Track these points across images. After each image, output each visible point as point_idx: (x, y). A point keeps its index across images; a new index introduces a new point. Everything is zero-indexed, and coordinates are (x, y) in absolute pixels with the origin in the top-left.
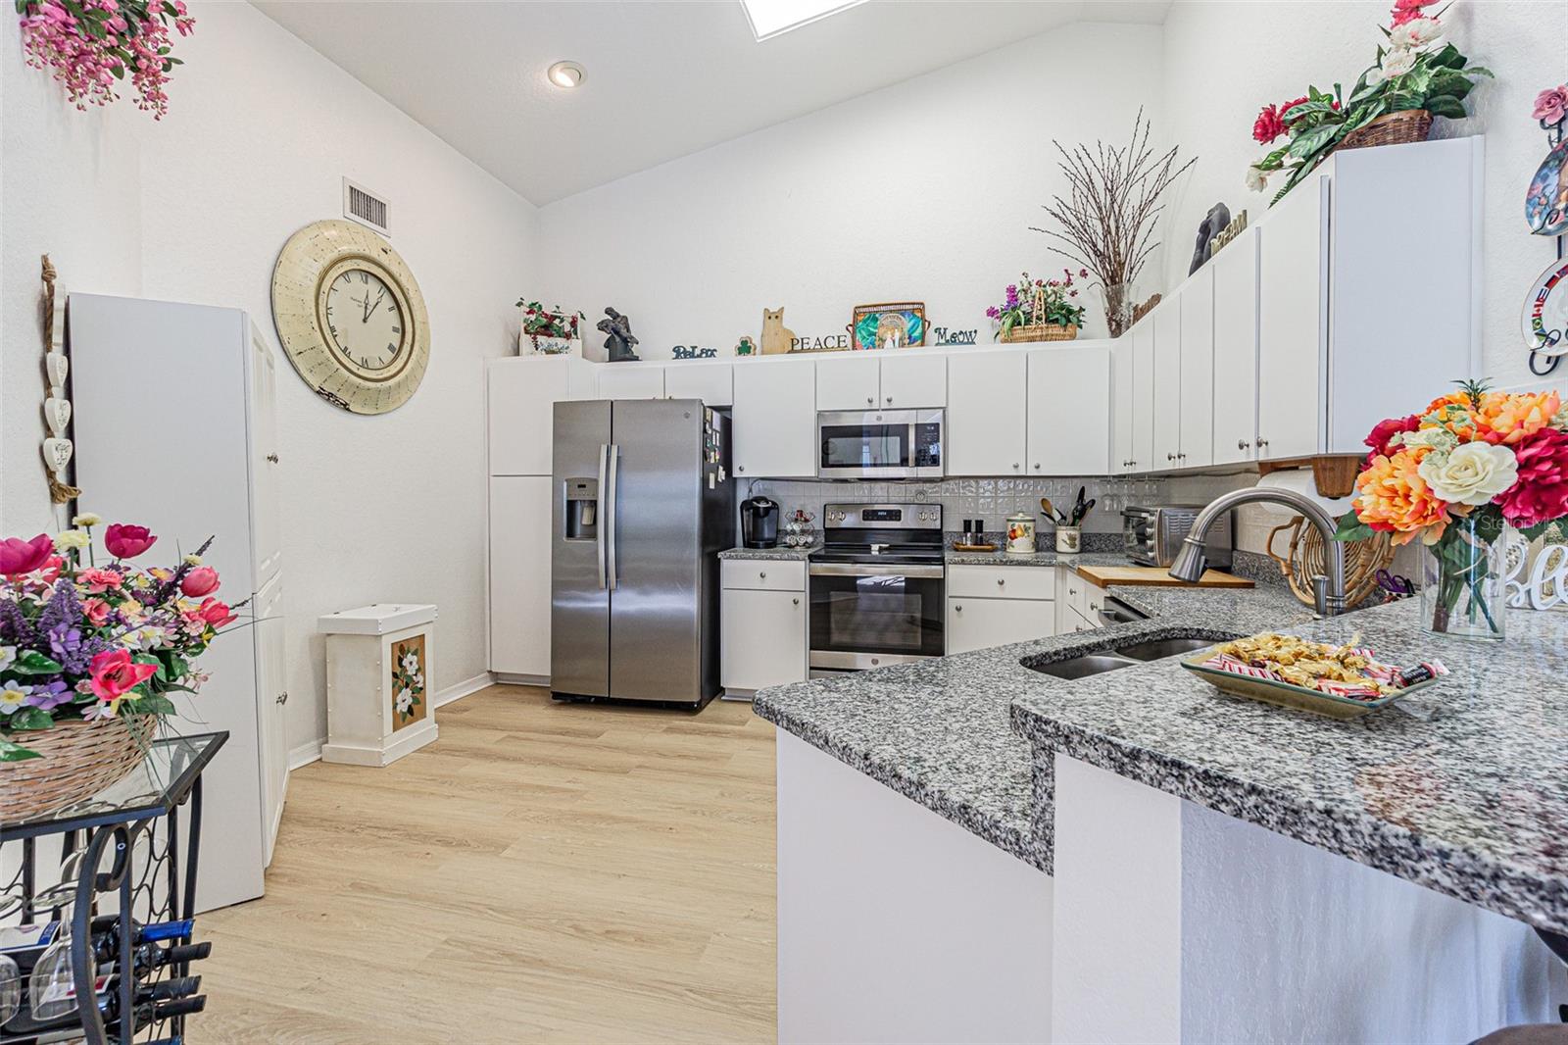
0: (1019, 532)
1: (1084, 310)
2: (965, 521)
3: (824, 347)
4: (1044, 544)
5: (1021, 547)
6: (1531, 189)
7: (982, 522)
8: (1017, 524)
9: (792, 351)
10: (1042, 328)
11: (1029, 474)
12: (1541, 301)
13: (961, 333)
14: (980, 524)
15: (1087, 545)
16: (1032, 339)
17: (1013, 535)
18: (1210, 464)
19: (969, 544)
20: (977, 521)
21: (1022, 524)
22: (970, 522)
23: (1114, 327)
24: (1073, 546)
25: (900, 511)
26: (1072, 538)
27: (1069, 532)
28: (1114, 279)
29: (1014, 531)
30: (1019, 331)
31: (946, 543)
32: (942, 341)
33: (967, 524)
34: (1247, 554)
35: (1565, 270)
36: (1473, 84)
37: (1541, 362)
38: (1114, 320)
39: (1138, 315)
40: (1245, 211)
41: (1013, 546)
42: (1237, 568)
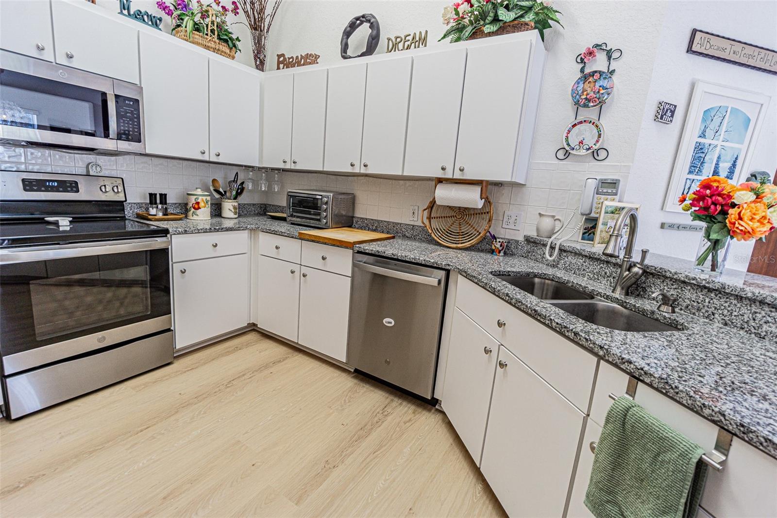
0: (202, 204)
1: (239, 41)
2: (151, 195)
4: (217, 211)
5: (203, 216)
6: (574, 86)
7: (165, 195)
8: (200, 198)
10: (215, 42)
11: (211, 160)
12: (569, 131)
13: (147, 14)
14: (163, 197)
15: (242, 211)
16: (207, 48)
17: (196, 206)
18: (400, 174)
19: (160, 215)
20: (161, 195)
21: (204, 198)
22: (156, 195)
23: (258, 63)
24: (235, 213)
25: (76, 183)
26: (235, 208)
27: (233, 204)
28: (257, 27)
29: (198, 203)
30: (197, 36)
31: (126, 213)
32: (125, 12)
33: (152, 196)
34: (366, 219)
35: (581, 123)
36: (551, 27)
37: (561, 154)
38: (259, 58)
39: (284, 62)
40: (427, 32)
41: (197, 215)
42: (357, 226)
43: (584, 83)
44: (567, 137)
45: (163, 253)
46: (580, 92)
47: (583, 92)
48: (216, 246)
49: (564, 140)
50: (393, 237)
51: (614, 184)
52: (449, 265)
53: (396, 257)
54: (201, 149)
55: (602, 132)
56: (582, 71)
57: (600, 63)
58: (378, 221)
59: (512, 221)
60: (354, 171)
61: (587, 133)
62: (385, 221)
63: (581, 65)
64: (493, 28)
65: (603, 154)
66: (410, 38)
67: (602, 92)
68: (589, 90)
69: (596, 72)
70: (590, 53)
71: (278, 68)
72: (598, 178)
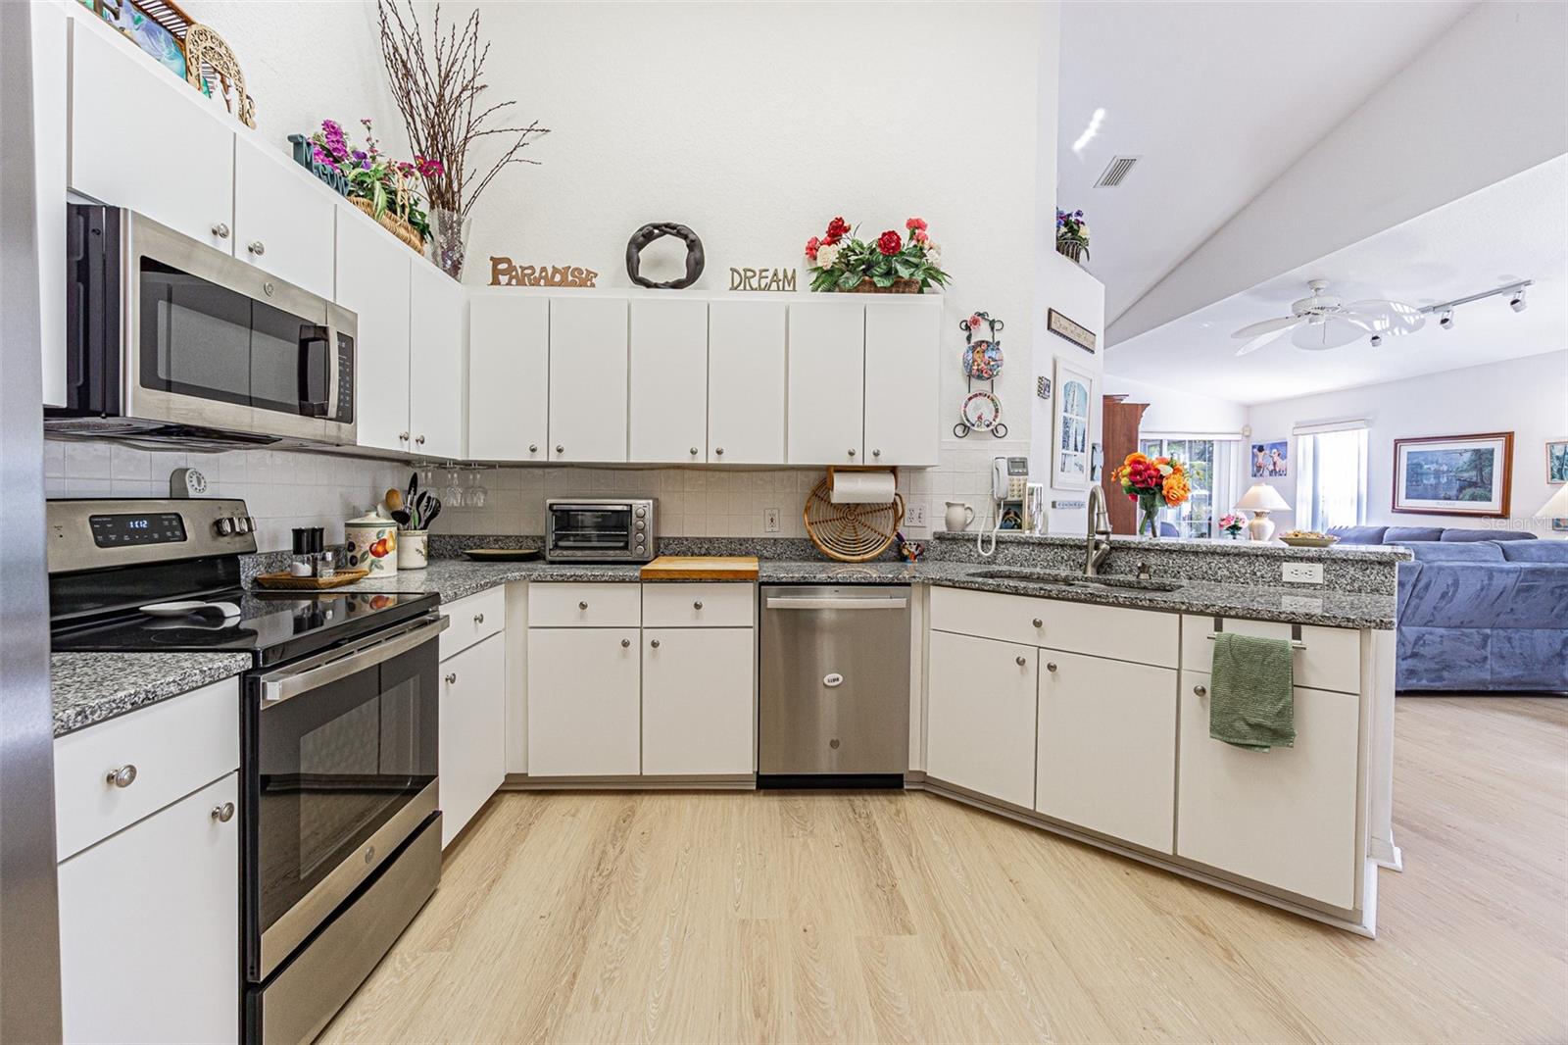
0: (389, 544)
2: (295, 532)
6: (963, 355)
7: (317, 530)
8: (387, 530)
10: (407, 228)
12: (966, 405)
14: (317, 533)
16: (401, 238)
17: (380, 549)
18: (783, 463)
20: (312, 531)
22: (302, 532)
25: (178, 517)
26: (424, 545)
27: (424, 538)
29: (383, 542)
30: (385, 218)
33: (298, 536)
34: (687, 539)
35: (976, 396)
37: (959, 431)
38: (451, 258)
40: (794, 271)
42: (667, 552)
43: (973, 353)
44: (965, 411)
46: (971, 362)
47: (973, 362)
49: (962, 415)
51: (1023, 463)
52: (914, 577)
53: (834, 580)
55: (999, 407)
56: (969, 338)
57: (982, 333)
58: (710, 540)
59: (916, 515)
60: (696, 462)
61: (984, 407)
62: (724, 539)
63: (966, 334)
64: (887, 283)
65: (1003, 431)
66: (770, 274)
67: (992, 363)
68: (979, 360)
69: (983, 342)
70: (975, 322)
71: (496, 282)
72: (1007, 457)
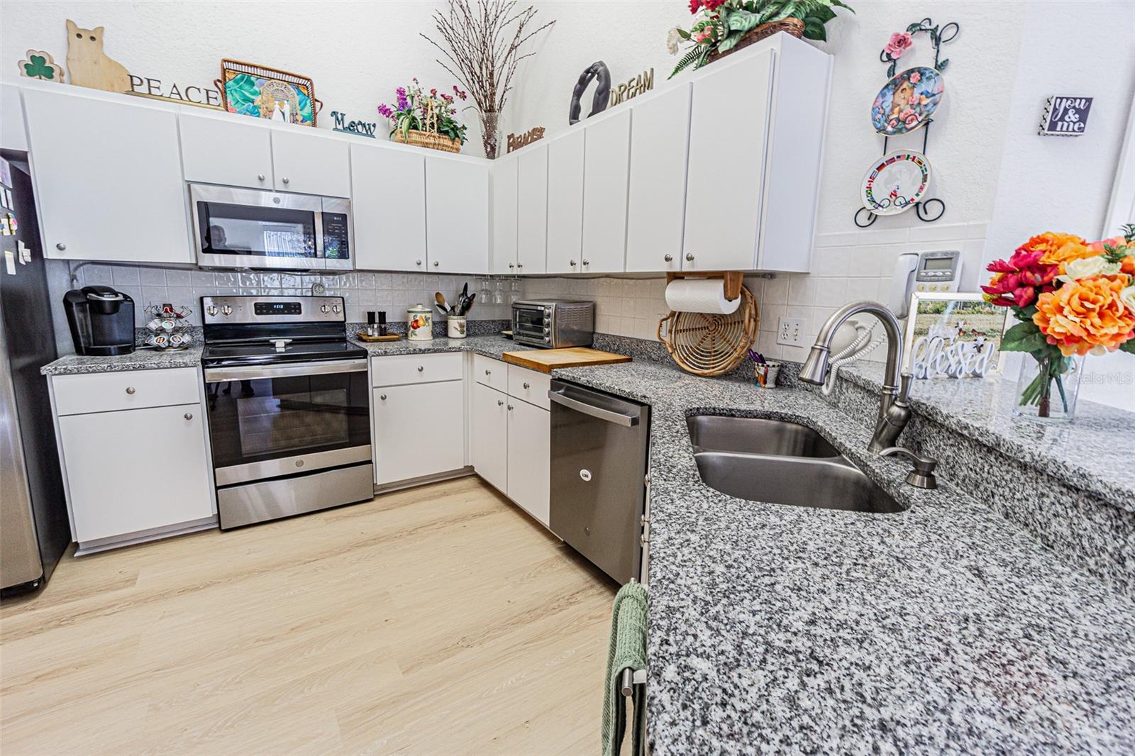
0: (421, 322)
1: (466, 129)
2: (369, 313)
3: (185, 97)
4: (441, 330)
5: (422, 336)
6: (876, 101)
7: (384, 313)
8: (419, 315)
9: (132, 92)
10: (434, 137)
11: (429, 271)
12: (872, 179)
13: (360, 123)
14: (382, 315)
15: (472, 330)
16: (426, 145)
17: (416, 325)
19: (376, 335)
20: (380, 313)
21: (423, 315)
22: (374, 313)
23: (489, 149)
24: (462, 332)
25: (299, 304)
26: (461, 326)
27: (459, 321)
29: (415, 321)
30: (415, 136)
31: (348, 334)
32: (340, 127)
33: (371, 316)
35: (892, 160)
36: (836, 16)
37: (863, 218)
38: (489, 144)
39: (515, 143)
40: (652, 70)
41: (416, 335)
43: (894, 94)
44: (870, 188)
45: (362, 377)
46: (888, 110)
47: (892, 110)
48: (421, 370)
49: (864, 194)
50: (630, 360)
51: (949, 259)
52: (645, 397)
53: (590, 385)
54: (417, 260)
55: (928, 173)
56: (891, 72)
57: (921, 53)
59: (791, 331)
60: (575, 272)
61: (904, 179)
63: (889, 64)
64: (733, 42)
65: (934, 209)
66: (634, 83)
67: (924, 102)
68: (902, 103)
69: (912, 71)
70: (901, 42)
71: (509, 152)
72: (920, 252)
